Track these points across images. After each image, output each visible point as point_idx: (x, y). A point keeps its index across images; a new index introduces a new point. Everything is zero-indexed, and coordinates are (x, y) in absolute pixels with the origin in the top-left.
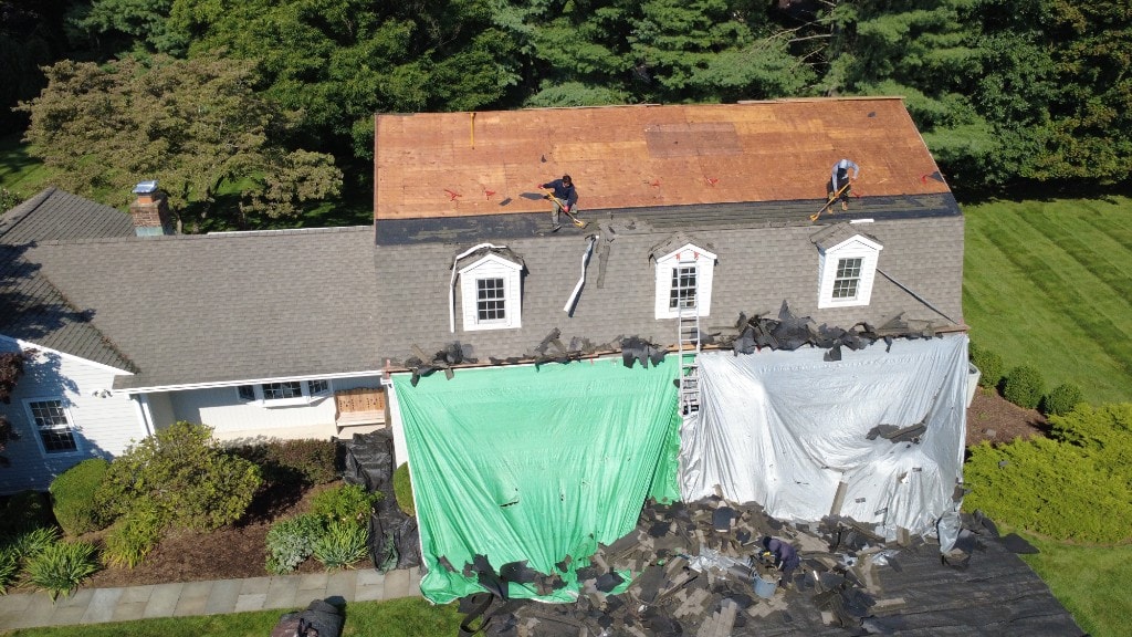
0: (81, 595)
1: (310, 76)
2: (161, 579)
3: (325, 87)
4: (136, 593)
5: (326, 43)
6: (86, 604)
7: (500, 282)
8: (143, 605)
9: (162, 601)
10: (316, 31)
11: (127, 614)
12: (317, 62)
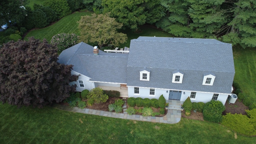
0: (84, 109)
1: (124, 17)
2: (94, 109)
3: (127, 20)
4: (91, 110)
5: (128, 12)
6: (85, 111)
7: (146, 74)
8: (92, 112)
9: (94, 112)
10: (126, 9)
11: (90, 113)
12: (126, 15)
